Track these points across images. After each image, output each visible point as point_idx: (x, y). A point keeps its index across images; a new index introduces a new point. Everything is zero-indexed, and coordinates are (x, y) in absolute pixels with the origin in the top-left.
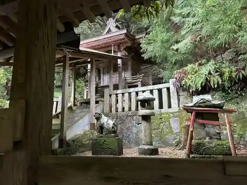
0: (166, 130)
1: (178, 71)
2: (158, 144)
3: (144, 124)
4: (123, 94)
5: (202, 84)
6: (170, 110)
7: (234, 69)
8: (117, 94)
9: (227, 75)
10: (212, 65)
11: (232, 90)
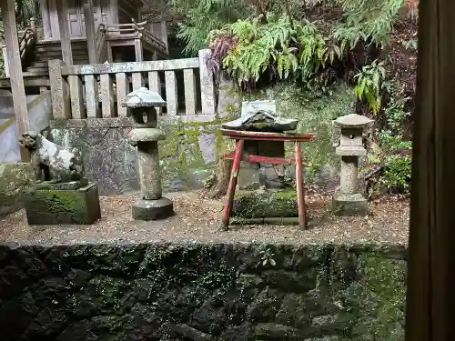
0: (190, 159)
1: (218, 31)
2: (175, 184)
3: (143, 159)
4: (96, 76)
5: (261, 68)
6: (200, 118)
7: (322, 42)
8: (81, 77)
9: (308, 52)
10: (283, 29)
11: (312, 85)
